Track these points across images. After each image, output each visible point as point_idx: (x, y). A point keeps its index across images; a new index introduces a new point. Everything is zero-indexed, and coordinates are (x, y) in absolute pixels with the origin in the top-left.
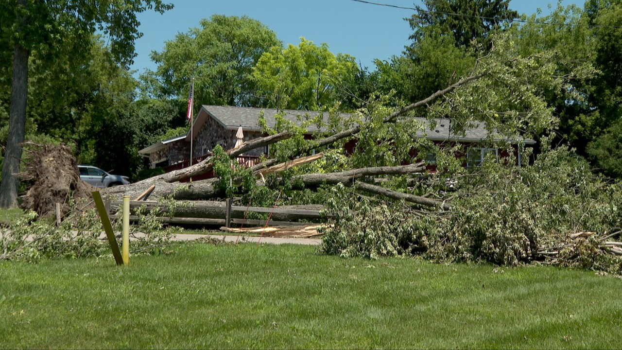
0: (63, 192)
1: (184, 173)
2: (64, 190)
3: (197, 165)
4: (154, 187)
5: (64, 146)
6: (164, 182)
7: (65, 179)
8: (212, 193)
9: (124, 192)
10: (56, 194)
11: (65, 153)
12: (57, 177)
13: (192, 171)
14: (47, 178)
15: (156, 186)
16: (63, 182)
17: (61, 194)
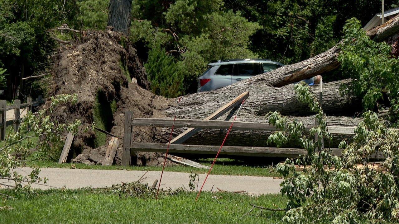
0: (84, 105)
1: (299, 70)
2: (86, 103)
3: (322, 54)
4: (247, 95)
5: (110, 32)
6: (264, 86)
7: (90, 84)
8: (344, 102)
9: (200, 104)
10: (75, 109)
11: (111, 43)
12: (79, 82)
13: (313, 65)
14: (64, 83)
15: (251, 93)
16: (87, 89)
17: (81, 108)
